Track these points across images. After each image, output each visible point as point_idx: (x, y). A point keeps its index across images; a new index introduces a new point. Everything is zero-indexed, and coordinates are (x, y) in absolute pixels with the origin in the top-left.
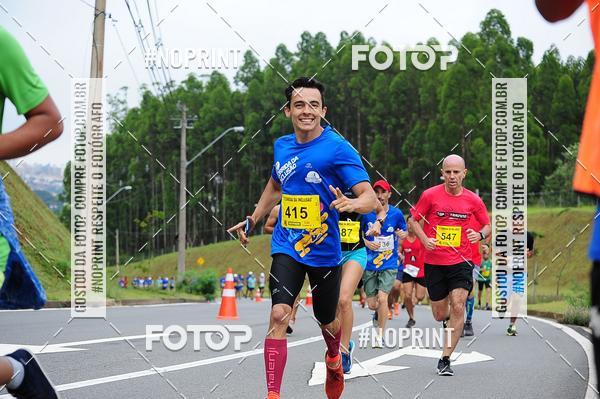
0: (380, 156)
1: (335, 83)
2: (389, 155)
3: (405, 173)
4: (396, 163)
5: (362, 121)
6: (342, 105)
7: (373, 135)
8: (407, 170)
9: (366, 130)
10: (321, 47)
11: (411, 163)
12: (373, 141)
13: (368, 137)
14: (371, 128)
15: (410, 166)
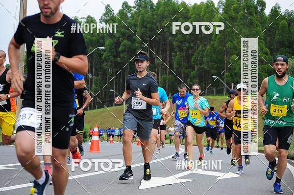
0: (179, 64)
1: (155, 24)
2: (184, 64)
3: (193, 73)
4: (188, 68)
5: (169, 44)
6: (159, 36)
7: (176, 52)
8: (194, 72)
9: (172, 49)
10: (148, 3)
11: (197, 68)
12: (175, 56)
13: (173, 53)
14: (174, 49)
15: (196, 70)
